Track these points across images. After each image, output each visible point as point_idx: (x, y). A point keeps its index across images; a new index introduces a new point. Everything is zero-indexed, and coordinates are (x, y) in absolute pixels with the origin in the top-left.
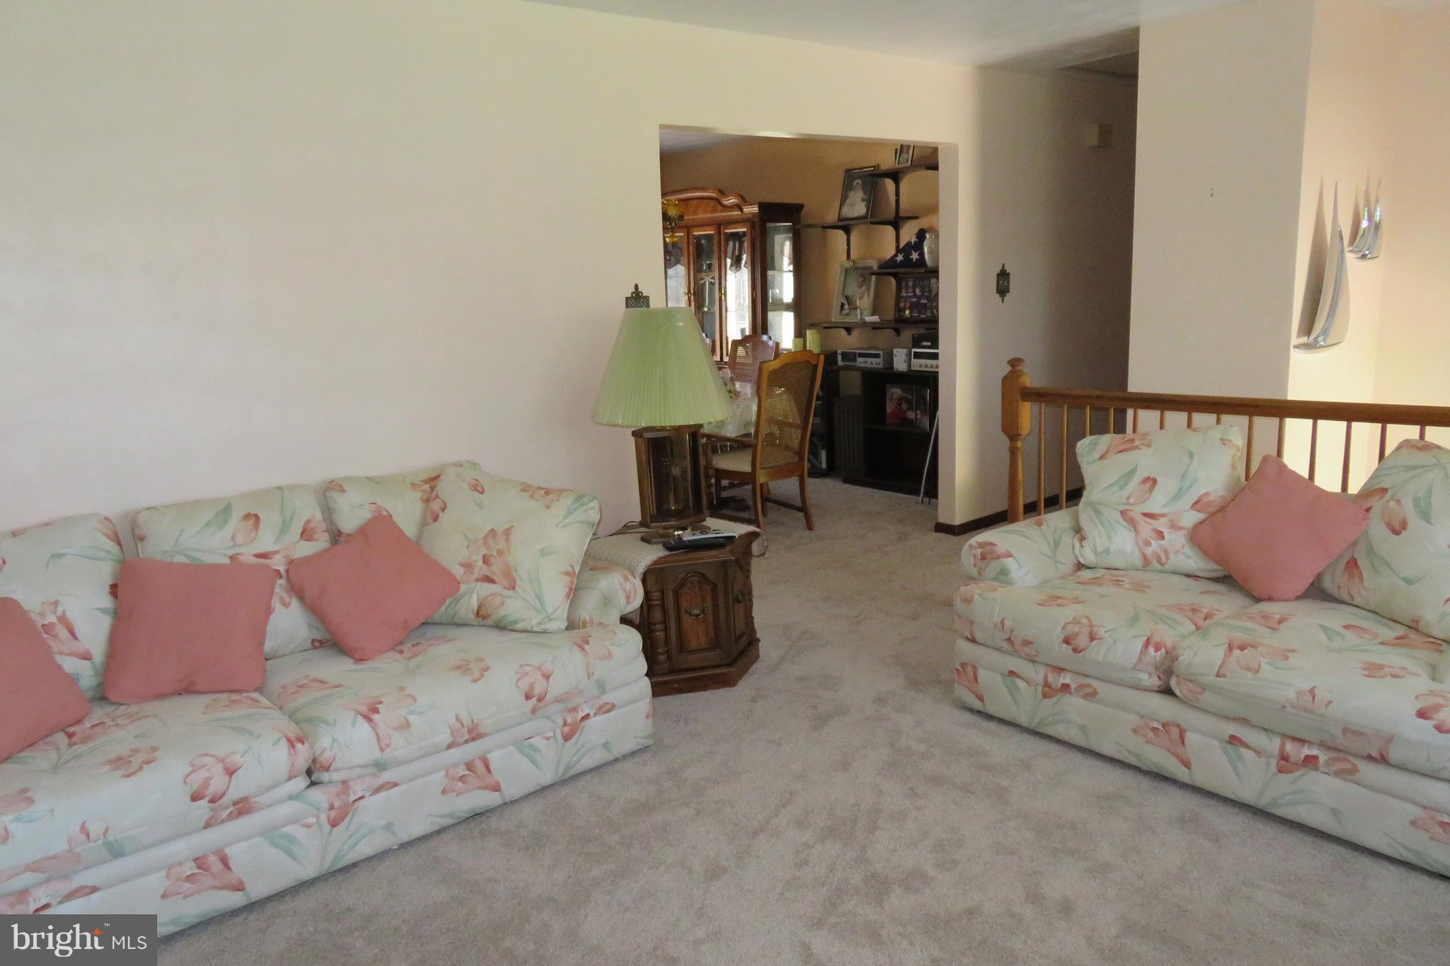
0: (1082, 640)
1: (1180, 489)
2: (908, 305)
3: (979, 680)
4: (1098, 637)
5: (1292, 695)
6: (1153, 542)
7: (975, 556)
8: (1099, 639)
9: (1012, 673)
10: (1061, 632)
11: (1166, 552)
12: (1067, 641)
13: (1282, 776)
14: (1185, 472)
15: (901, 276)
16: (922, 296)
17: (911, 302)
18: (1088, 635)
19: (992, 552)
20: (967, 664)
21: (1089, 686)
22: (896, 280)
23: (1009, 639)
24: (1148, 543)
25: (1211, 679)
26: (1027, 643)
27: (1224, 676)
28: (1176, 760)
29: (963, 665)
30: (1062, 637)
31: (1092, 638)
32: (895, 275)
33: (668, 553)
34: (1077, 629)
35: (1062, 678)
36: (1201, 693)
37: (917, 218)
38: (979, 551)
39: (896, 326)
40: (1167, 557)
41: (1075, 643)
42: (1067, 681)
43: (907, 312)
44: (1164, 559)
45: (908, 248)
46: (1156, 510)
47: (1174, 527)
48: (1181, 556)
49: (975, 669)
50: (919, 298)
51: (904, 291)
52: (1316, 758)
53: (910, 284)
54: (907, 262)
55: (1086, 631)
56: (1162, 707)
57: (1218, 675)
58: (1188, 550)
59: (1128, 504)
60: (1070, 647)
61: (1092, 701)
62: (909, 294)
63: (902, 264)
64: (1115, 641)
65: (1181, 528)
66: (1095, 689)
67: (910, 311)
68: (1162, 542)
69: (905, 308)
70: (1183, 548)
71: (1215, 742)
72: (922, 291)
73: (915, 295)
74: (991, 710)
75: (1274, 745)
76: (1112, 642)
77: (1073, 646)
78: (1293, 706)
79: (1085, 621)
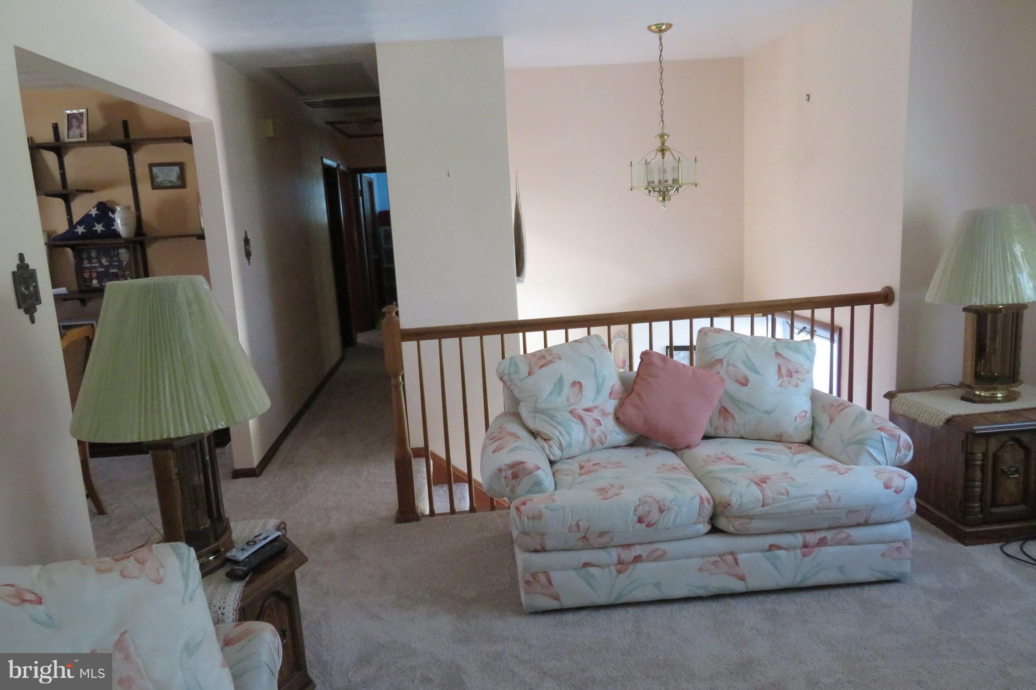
0: (655, 515)
1: (598, 385)
2: (94, 275)
3: (553, 582)
4: (666, 508)
5: (815, 501)
6: (597, 429)
7: (506, 478)
8: (667, 509)
9: (586, 565)
10: (634, 515)
11: (604, 434)
12: (640, 521)
13: (807, 558)
14: (595, 371)
15: (80, 247)
16: (111, 266)
17: (98, 273)
18: (658, 510)
19: (524, 470)
20: (537, 573)
21: (658, 549)
22: (73, 251)
23: (584, 537)
24: (594, 431)
25: (759, 510)
26: (602, 534)
27: (768, 505)
28: (734, 579)
29: (534, 575)
30: (636, 518)
31: (661, 511)
32: (72, 247)
33: (243, 583)
34: (647, 508)
35: (633, 551)
36: (750, 523)
37: (92, 191)
38: (510, 472)
39: (80, 296)
40: (606, 438)
41: (647, 520)
42: (638, 553)
43: (95, 282)
44: (604, 440)
45: (87, 220)
46: (590, 405)
47: (604, 414)
48: (615, 435)
49: (546, 573)
50: (107, 267)
51: (85, 261)
52: (825, 538)
53: (93, 254)
54: (90, 234)
55: (656, 507)
56: (717, 543)
57: (763, 506)
58: (617, 429)
59: (571, 405)
60: (644, 525)
61: (661, 561)
62: (93, 265)
63: (84, 236)
64: (680, 507)
65: (610, 414)
66: (664, 551)
67: (98, 280)
68: (601, 428)
69: (91, 279)
70: (614, 428)
71: (759, 554)
72: (111, 262)
73: (102, 265)
74: (568, 602)
75: (799, 539)
76: (679, 508)
77: (647, 523)
78: (818, 509)
79: (650, 500)
